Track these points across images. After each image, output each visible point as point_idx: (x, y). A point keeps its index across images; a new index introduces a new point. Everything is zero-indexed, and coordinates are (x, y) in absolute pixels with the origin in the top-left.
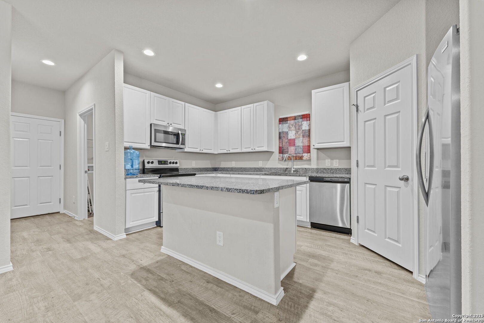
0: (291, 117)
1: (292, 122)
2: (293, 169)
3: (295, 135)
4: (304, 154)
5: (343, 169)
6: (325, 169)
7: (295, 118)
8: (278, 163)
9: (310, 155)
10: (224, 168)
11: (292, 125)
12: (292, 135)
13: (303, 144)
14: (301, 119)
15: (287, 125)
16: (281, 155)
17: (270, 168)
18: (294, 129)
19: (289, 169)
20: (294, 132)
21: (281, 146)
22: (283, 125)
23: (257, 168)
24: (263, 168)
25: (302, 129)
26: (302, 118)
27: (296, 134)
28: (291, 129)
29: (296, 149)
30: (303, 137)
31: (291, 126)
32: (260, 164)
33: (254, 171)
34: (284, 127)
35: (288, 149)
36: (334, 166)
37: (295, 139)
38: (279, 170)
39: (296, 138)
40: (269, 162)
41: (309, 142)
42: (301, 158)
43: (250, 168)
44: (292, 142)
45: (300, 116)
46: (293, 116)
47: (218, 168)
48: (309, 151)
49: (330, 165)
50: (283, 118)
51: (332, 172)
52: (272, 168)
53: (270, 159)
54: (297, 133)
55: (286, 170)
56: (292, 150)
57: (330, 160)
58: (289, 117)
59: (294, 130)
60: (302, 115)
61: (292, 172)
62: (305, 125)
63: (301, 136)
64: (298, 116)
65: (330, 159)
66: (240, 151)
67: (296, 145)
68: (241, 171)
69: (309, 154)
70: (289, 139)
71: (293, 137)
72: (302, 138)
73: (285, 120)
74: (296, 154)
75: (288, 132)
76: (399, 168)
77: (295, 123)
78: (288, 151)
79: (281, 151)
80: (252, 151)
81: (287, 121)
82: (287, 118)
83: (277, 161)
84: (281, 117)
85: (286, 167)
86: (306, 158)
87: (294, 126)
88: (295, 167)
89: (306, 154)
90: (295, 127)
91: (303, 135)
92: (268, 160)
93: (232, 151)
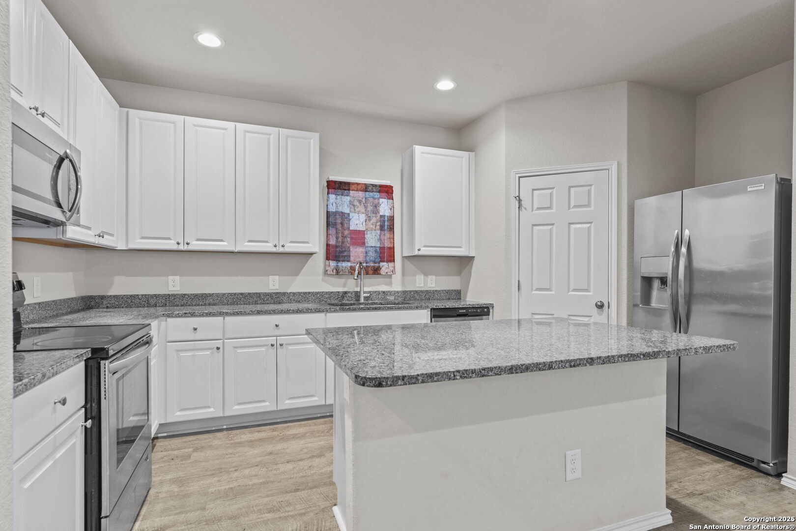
0: (358, 184)
1: (361, 194)
2: (363, 295)
3: (364, 223)
4: (382, 264)
5: (443, 291)
6: (416, 292)
7: (366, 188)
8: (323, 280)
9: (394, 267)
10: (131, 296)
11: (360, 201)
12: (357, 222)
13: (380, 244)
14: (378, 194)
15: (348, 198)
16: (333, 264)
17: (305, 293)
18: (363, 210)
19: (349, 295)
20: (363, 217)
21: (332, 242)
22: (338, 197)
23: (266, 294)
24: (284, 294)
25: (379, 213)
26: (379, 192)
27: (368, 221)
28: (357, 210)
29: (366, 253)
30: (381, 230)
31: (356, 203)
32: (273, 284)
33: (256, 303)
34: (341, 203)
35: (349, 251)
36: (429, 286)
37: (364, 231)
38: (327, 296)
39: (366, 229)
40: (299, 278)
41: (392, 240)
42: (376, 271)
43: (242, 294)
44: (359, 238)
45: (376, 186)
46: (363, 184)
47: (103, 297)
48: (391, 259)
49: (422, 285)
50: (341, 183)
51: (427, 297)
52: (309, 293)
53: (302, 271)
54: (370, 220)
55: (343, 297)
56: (357, 253)
57: (422, 277)
58: (353, 184)
59: (363, 213)
60: (381, 186)
61: (362, 300)
62: (384, 207)
63: (378, 227)
64: (372, 185)
65: (423, 275)
66: (231, 248)
67: (366, 245)
68: (209, 304)
69: (391, 264)
70: (351, 229)
71: (361, 228)
72: (379, 232)
73: (344, 188)
74: (366, 263)
75: (349, 214)
76: (589, 291)
77: (366, 198)
78: (349, 256)
79: (334, 253)
80: (274, 250)
81: (349, 190)
82: (348, 184)
83: (321, 277)
84: (332, 178)
85: (341, 289)
86: (386, 271)
87: (362, 205)
88: (366, 289)
89: (385, 264)
90: (366, 207)
91: (380, 226)
92: (297, 274)
93: (195, 245)
